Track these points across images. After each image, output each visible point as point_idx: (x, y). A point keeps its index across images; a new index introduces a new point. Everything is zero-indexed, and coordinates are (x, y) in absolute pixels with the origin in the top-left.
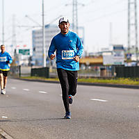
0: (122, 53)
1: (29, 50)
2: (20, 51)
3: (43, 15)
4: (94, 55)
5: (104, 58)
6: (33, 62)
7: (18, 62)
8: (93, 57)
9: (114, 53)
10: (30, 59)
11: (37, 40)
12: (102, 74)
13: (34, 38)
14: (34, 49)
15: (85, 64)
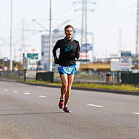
0: (130, 60)
1: (37, 55)
2: (29, 55)
3: (50, 20)
4: (103, 61)
5: (112, 64)
6: (42, 67)
7: (27, 66)
8: (101, 63)
9: (122, 60)
10: (39, 63)
11: (46, 45)
12: (107, 80)
13: (43, 42)
14: (43, 54)
15: (92, 70)
